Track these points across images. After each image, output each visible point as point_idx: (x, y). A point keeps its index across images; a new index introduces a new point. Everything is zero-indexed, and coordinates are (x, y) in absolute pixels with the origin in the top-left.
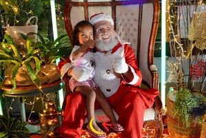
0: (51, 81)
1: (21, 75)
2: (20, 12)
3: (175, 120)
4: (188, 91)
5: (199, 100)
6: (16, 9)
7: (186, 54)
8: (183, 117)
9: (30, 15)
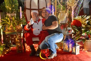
0: (19, 30)
1: (11, 28)
2: (11, 10)
6: (10, 9)
9: (14, 11)
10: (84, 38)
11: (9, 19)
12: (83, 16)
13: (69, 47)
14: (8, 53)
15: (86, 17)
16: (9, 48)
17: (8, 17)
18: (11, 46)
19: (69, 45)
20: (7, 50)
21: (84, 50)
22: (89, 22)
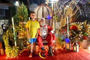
1: (23, 33)
3: (58, 43)
4: (61, 37)
6: (22, 18)
8: (60, 42)
9: (25, 20)
10: (80, 39)
11: (21, 26)
12: (77, 23)
13: (70, 46)
14: (21, 54)
15: (80, 23)
16: (22, 50)
17: (21, 25)
18: (24, 49)
19: (70, 45)
20: (21, 52)
21: (80, 47)
22: (83, 26)
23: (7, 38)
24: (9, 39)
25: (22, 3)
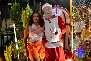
4: (81, 53)
5: (85, 56)
7: (80, 41)
23: (9, 55)
24: (13, 57)
25: (28, 5)
